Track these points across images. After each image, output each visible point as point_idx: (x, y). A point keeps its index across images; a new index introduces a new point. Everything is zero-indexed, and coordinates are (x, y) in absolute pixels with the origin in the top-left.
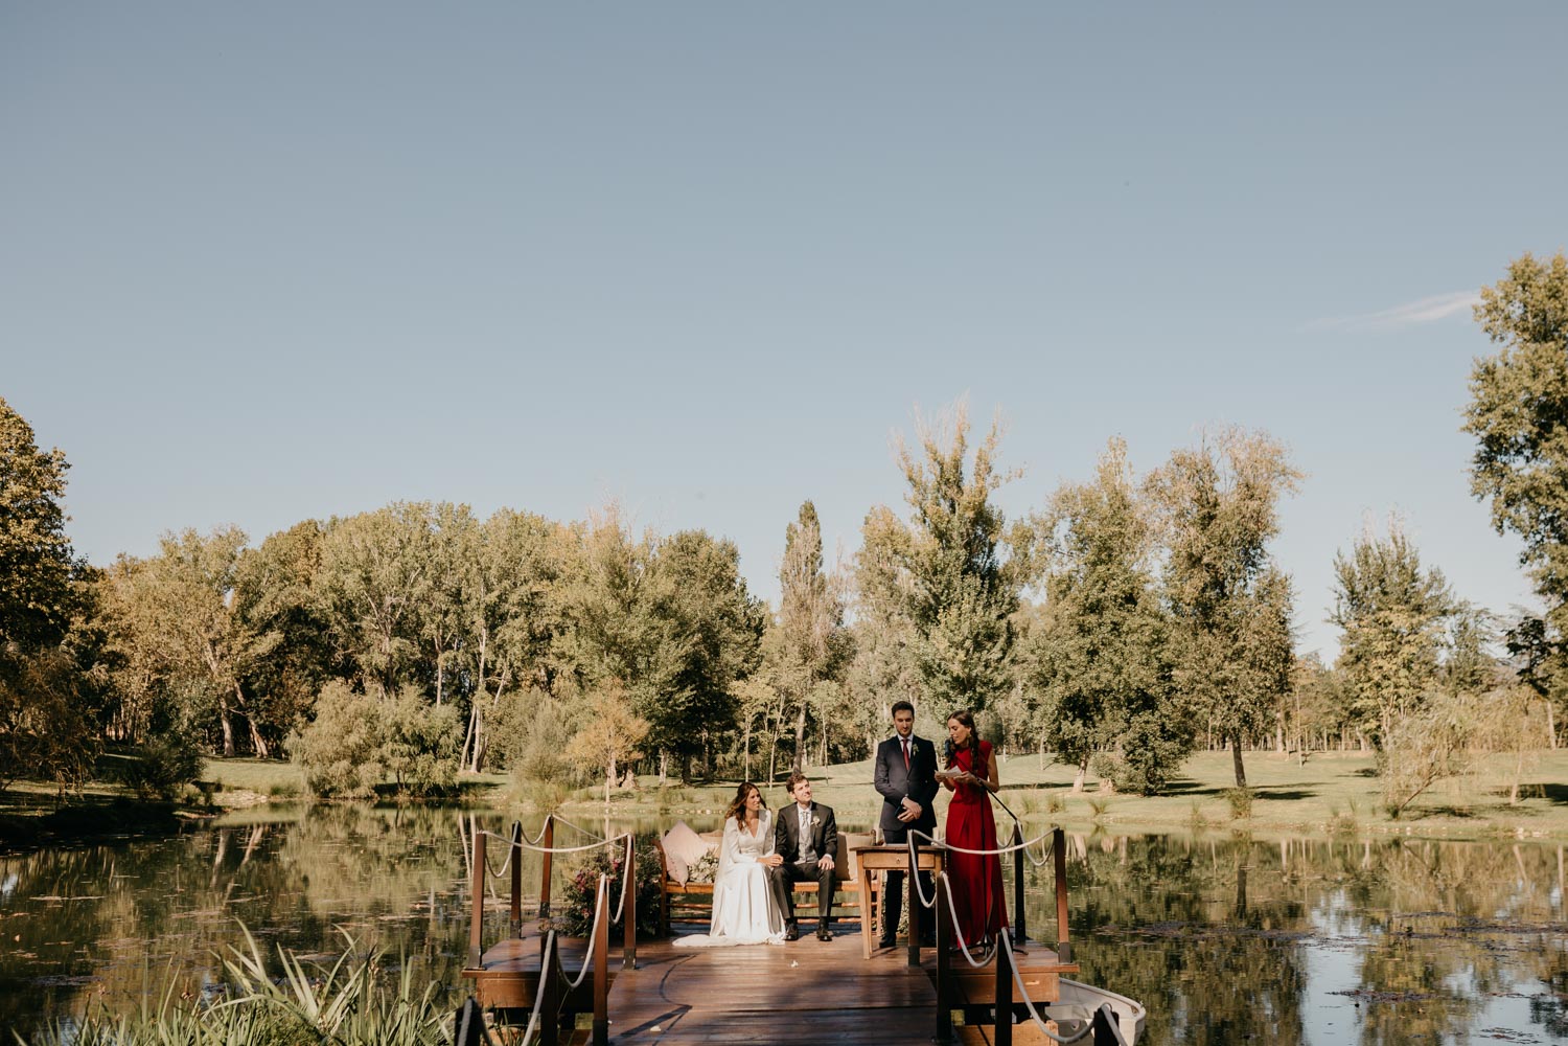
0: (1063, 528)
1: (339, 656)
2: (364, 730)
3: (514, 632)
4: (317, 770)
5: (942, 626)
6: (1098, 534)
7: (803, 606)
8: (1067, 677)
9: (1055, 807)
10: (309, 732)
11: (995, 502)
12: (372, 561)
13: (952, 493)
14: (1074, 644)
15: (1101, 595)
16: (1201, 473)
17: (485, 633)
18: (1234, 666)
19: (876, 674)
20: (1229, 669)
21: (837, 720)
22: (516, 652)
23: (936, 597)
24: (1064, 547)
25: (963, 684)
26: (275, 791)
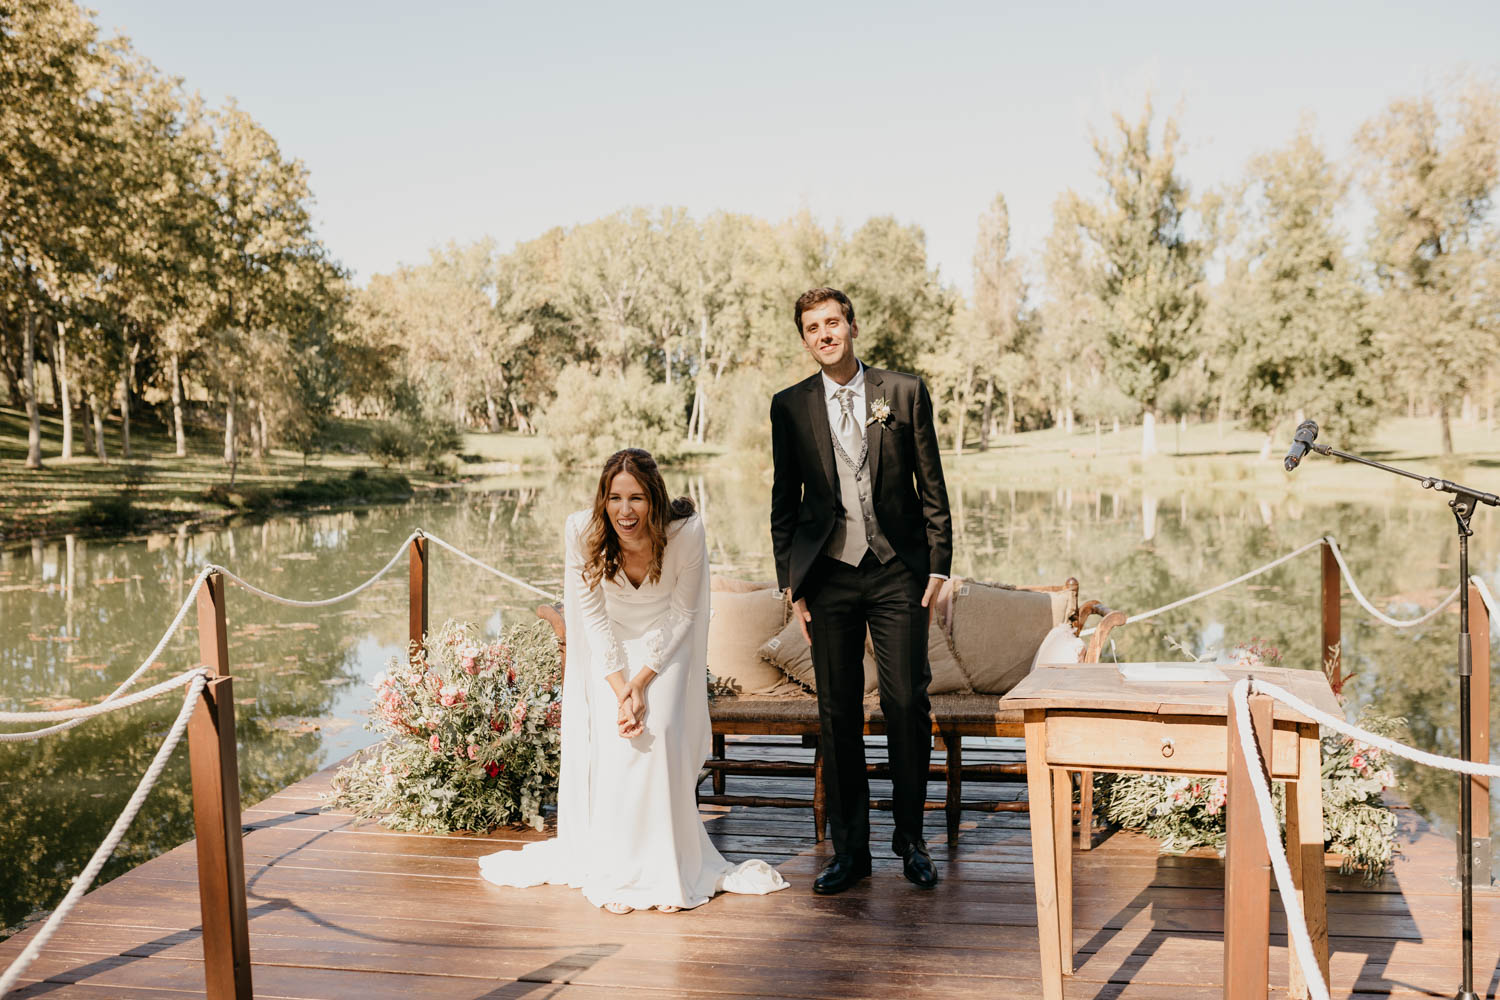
0: (1255, 195)
1: (581, 346)
2: (598, 408)
3: (729, 317)
4: (559, 444)
5: (1128, 297)
6: (1293, 199)
7: (990, 284)
8: (1259, 345)
9: (1244, 475)
10: (551, 411)
11: (1182, 173)
12: (605, 259)
13: (1139, 161)
14: (1265, 311)
15: (1296, 261)
16: (1422, 117)
17: (705, 321)
18: (1451, 327)
19: (1059, 351)
20: (1445, 332)
21: (1023, 393)
22: (732, 336)
23: (1121, 269)
24: (1256, 213)
25: (1151, 354)
26: (527, 461)
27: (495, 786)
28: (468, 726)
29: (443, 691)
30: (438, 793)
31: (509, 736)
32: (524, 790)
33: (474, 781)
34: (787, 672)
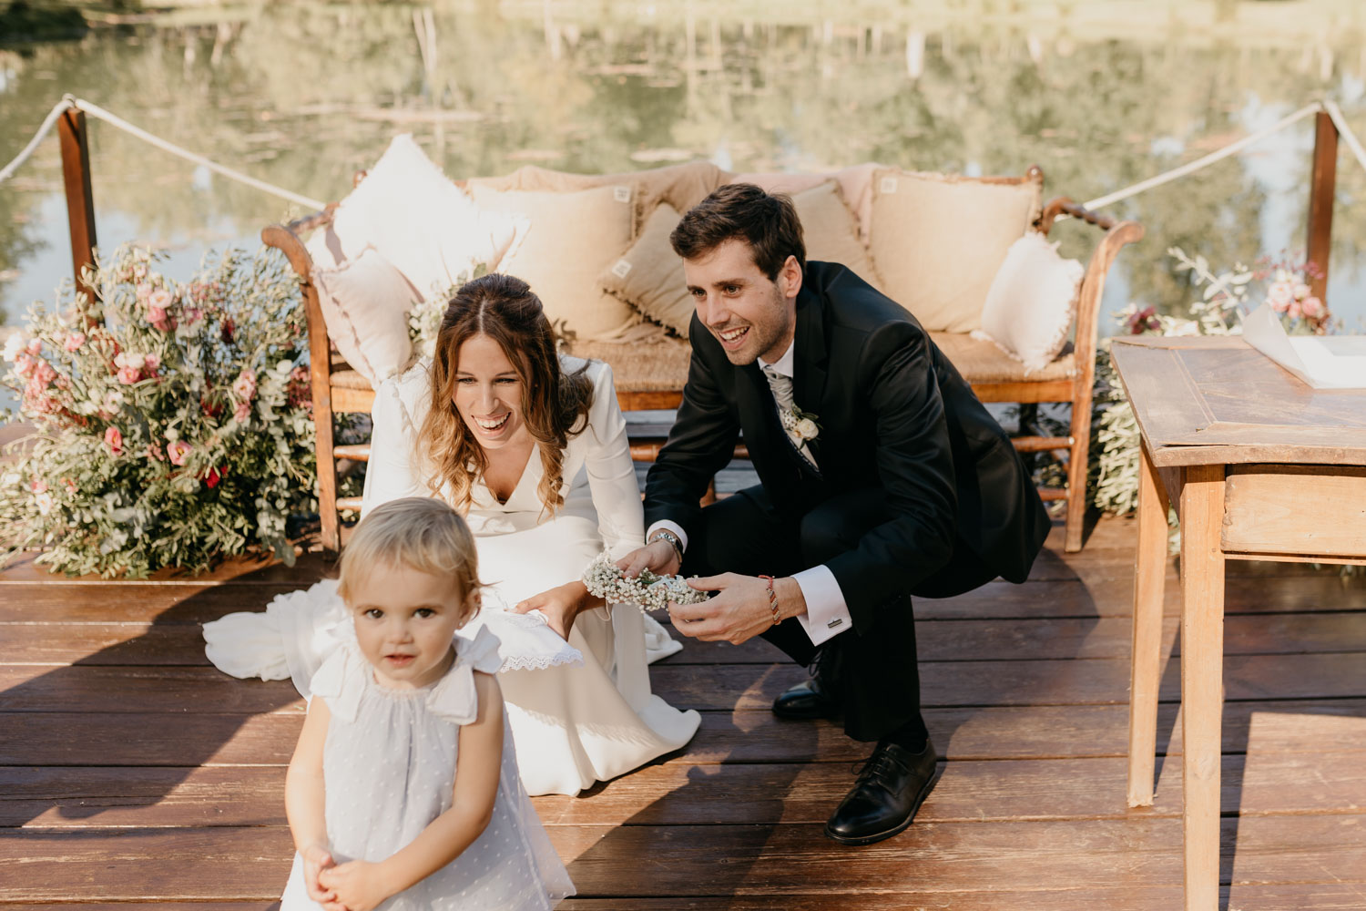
27: (216, 499)
28: (166, 408)
29: (120, 361)
30: (124, 515)
31: (231, 426)
32: (261, 503)
33: (181, 495)
34: (641, 308)
